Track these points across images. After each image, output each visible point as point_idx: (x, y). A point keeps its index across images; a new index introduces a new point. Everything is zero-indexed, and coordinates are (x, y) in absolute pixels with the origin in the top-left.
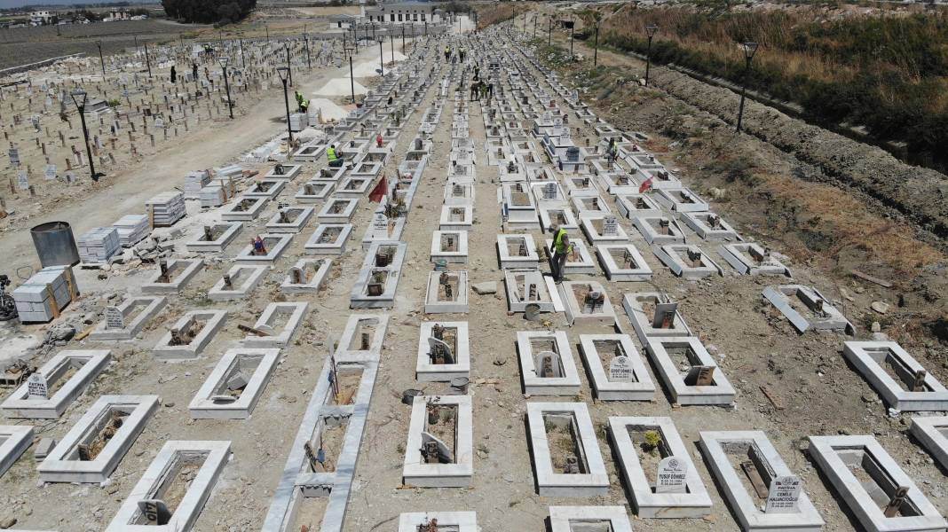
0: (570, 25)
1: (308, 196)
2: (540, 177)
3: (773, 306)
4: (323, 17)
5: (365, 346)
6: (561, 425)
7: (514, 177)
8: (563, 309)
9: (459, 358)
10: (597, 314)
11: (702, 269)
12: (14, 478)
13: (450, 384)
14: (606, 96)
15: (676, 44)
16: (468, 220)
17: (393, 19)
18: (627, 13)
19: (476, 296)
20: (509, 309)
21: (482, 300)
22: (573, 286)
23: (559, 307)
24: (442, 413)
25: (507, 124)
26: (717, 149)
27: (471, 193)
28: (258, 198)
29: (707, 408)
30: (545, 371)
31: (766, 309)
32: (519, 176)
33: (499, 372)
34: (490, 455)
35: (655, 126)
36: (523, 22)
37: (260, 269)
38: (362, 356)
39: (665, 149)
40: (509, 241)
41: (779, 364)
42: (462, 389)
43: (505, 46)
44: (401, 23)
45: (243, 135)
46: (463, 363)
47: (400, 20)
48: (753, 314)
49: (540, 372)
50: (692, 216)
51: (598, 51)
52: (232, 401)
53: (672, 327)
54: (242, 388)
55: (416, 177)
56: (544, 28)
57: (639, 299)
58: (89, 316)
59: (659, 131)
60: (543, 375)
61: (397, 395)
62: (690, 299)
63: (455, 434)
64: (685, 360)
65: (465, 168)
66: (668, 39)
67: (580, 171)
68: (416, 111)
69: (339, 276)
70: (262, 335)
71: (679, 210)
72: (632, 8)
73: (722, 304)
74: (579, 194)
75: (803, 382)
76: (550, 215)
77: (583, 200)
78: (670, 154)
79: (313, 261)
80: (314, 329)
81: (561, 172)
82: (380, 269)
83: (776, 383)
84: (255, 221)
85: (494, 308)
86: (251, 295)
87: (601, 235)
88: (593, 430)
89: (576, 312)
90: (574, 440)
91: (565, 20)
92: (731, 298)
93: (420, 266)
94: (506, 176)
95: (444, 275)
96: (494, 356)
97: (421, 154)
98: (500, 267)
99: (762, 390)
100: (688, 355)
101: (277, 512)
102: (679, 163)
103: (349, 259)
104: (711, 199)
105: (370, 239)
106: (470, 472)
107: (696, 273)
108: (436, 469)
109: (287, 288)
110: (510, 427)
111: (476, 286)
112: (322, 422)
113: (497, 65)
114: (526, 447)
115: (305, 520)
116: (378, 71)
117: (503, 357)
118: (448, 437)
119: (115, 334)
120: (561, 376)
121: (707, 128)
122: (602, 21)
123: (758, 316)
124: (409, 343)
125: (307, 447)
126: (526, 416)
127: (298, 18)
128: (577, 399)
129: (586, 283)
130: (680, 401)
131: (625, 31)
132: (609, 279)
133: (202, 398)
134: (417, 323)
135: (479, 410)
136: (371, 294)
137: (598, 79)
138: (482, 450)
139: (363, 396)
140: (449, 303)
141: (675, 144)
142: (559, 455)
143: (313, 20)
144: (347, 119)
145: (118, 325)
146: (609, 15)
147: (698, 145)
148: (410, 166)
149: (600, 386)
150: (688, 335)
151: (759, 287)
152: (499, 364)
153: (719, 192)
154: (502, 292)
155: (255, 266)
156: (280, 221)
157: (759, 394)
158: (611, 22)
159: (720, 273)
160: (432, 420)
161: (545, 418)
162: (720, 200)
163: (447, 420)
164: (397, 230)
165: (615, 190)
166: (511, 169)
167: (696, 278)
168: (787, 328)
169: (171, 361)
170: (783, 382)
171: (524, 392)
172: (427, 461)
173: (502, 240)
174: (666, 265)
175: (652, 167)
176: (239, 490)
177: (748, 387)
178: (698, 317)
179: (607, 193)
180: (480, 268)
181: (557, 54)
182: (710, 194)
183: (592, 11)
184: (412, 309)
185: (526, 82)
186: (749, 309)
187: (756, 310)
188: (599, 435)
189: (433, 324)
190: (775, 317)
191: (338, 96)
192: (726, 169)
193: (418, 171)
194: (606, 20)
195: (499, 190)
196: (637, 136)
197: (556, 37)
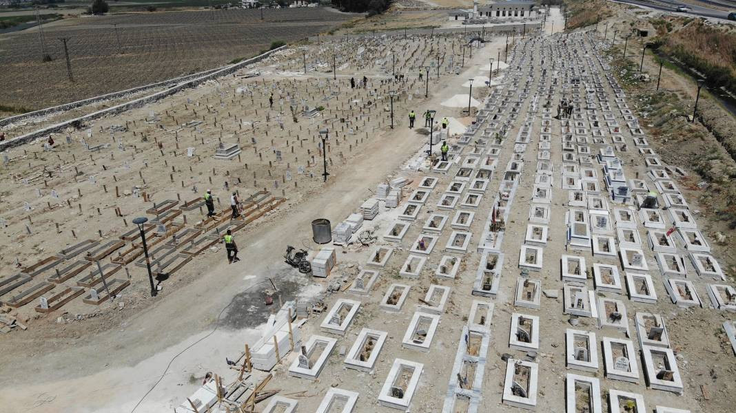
0: (644, 34)
1: (445, 206)
2: (597, 207)
3: (726, 335)
4: (444, 9)
5: (482, 323)
6: (584, 388)
7: (578, 203)
8: (597, 316)
9: (533, 340)
10: (616, 324)
11: (691, 301)
12: (332, 363)
13: (526, 353)
14: (660, 125)
15: (729, 72)
16: (544, 240)
17: (498, 14)
18: (694, 28)
19: (545, 298)
20: (564, 311)
21: (549, 301)
22: (605, 302)
23: (595, 315)
24: (522, 370)
25: (580, 148)
26: (731, 197)
27: (548, 214)
28: (416, 204)
29: (666, 392)
30: (580, 357)
31: (721, 336)
32: (583, 203)
33: (554, 351)
34: (545, 396)
35: (692, 163)
36: (605, 27)
37: (423, 259)
38: (480, 328)
39: (694, 187)
40: (569, 260)
41: (717, 372)
42: (533, 358)
43: (587, 55)
44: (504, 17)
45: (401, 145)
46: (534, 343)
47: (504, 15)
48: (713, 337)
49: (577, 355)
50: (696, 256)
51: (663, 69)
52: (421, 343)
53: (660, 340)
54: (425, 335)
55: (511, 196)
56: (622, 35)
57: (645, 317)
58: (346, 279)
59: (695, 168)
60: (578, 359)
61: (499, 355)
62: (677, 322)
63: (528, 383)
64: (662, 362)
65: (545, 191)
66: (723, 64)
67: (626, 203)
68: (513, 127)
69: (465, 270)
70: (430, 305)
71: (689, 249)
72: (699, 24)
73: (697, 328)
74: (622, 225)
75: (725, 386)
76: (599, 241)
77: (624, 231)
78: (697, 193)
79: (451, 258)
80: (454, 304)
81: (613, 201)
82: (489, 271)
83: (711, 384)
84: (416, 221)
85: (556, 308)
86: (420, 277)
87: (630, 264)
88: (600, 394)
89: (605, 321)
90: (589, 398)
91: (641, 30)
92: (703, 324)
93: (512, 271)
94: (573, 202)
95: (527, 281)
96: (552, 340)
97: (515, 173)
98: (561, 279)
99: (701, 387)
100: (664, 359)
101: (449, 404)
102: (702, 203)
103: (469, 258)
104: (715, 241)
105: (482, 247)
106: (535, 404)
107: (686, 304)
108: (518, 399)
109: (438, 276)
110: (557, 384)
111: (545, 291)
112: (463, 363)
113: (578, 81)
114: (564, 396)
115: (459, 409)
116: (487, 83)
117: (557, 343)
118: (524, 382)
119: (360, 292)
120: (588, 361)
121: (727, 176)
122: (673, 32)
123: (717, 339)
124: (505, 323)
125: (459, 375)
126: (566, 379)
127: (425, 9)
128: (595, 375)
129: (614, 301)
130: (651, 387)
131: (690, 47)
132: (629, 299)
133: (408, 338)
134: (510, 311)
135: (542, 370)
136: (484, 289)
137: (657, 106)
138: (541, 393)
139: (483, 353)
140: (528, 302)
141: (703, 183)
142: (580, 404)
143: (436, 12)
144: (465, 134)
145: (361, 287)
146: (678, 27)
147: (718, 191)
148: (508, 185)
149: (608, 371)
150: (668, 347)
151: (723, 319)
152: (555, 346)
153: (721, 237)
154: (561, 298)
155: (420, 257)
156: (430, 226)
157: (698, 389)
158: (680, 34)
159: (701, 306)
160: (517, 372)
161: (576, 383)
162: (720, 244)
163: (524, 373)
164: (499, 241)
165: (649, 224)
166: (577, 197)
167: (685, 307)
168: (729, 351)
169: (388, 312)
170: (714, 384)
171: (566, 366)
172: (514, 394)
173: (565, 259)
174: (668, 293)
175: (679, 207)
176: (428, 389)
177: (694, 384)
178: (678, 335)
179: (642, 225)
180: (549, 277)
181: (629, 70)
182: (715, 237)
183: (665, 22)
184: (507, 301)
185: (600, 100)
186: (712, 333)
187: (716, 335)
188: (603, 397)
189: (519, 315)
190: (725, 342)
191: (458, 108)
192: (731, 218)
193: (513, 191)
194: (676, 32)
195: (567, 213)
196: (677, 171)
197: (631, 46)
